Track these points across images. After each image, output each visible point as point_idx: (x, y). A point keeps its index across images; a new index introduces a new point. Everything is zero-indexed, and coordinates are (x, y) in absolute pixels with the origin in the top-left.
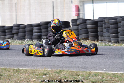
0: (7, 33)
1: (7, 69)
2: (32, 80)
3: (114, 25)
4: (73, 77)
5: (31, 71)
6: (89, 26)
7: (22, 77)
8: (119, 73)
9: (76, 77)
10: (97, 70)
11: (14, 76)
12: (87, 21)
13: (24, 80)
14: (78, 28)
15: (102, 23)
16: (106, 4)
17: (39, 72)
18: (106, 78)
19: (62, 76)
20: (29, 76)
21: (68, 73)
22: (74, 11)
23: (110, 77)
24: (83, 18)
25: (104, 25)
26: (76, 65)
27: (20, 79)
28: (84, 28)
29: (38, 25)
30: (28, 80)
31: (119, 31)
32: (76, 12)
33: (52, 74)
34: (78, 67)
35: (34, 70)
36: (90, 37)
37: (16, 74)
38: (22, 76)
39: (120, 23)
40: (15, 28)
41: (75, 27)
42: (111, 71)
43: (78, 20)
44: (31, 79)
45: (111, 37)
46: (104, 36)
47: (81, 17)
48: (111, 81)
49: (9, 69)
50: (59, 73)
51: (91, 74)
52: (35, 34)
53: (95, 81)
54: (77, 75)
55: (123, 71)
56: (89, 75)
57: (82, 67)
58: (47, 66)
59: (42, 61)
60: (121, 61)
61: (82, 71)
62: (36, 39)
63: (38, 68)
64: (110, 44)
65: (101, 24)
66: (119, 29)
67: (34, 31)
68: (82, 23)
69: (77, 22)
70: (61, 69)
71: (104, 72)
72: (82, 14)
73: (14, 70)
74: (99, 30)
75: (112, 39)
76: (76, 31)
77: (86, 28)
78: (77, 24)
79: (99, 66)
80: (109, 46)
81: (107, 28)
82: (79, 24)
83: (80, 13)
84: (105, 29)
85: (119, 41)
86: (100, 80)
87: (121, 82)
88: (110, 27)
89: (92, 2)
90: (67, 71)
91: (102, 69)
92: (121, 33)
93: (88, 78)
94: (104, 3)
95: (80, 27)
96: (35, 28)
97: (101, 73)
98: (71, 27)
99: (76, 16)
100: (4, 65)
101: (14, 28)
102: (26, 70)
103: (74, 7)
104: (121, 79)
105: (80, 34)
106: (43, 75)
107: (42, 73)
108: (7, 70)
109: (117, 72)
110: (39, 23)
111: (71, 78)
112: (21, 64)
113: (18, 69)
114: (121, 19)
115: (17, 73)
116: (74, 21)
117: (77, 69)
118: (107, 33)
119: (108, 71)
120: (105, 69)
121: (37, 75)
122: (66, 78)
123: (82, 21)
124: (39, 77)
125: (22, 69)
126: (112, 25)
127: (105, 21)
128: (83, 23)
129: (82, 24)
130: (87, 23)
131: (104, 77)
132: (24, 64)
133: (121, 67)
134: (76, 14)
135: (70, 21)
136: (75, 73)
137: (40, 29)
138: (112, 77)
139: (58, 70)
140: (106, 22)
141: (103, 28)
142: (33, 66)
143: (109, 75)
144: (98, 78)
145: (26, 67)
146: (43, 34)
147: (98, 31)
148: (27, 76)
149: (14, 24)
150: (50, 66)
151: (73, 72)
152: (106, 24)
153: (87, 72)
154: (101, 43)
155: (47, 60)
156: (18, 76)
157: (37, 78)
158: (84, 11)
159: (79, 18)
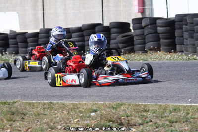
0: (30, 44)
1: (33, 103)
2: (74, 121)
4: (140, 114)
5: (71, 106)
6: (160, 29)
7: (58, 117)
9: (144, 114)
10: (176, 101)
11: (45, 115)
12: (158, 21)
13: (61, 121)
14: (143, 32)
15: (181, 23)
17: (84, 107)
18: (192, 115)
20: (68, 113)
21: (130, 107)
22: (135, 5)
24: (151, 16)
25: (184, 26)
26: (143, 94)
27: (55, 120)
28: (153, 32)
29: (79, 30)
30: (68, 122)
32: (139, 7)
33: (106, 111)
34: (147, 97)
35: (76, 105)
36: (162, 46)
37: (47, 112)
38: (57, 115)
40: (42, 34)
41: (138, 32)
43: (143, 20)
44: (72, 119)
45: (196, 46)
46: (185, 43)
47: (147, 14)
49: (36, 103)
50: (116, 109)
51: (168, 108)
53: (175, 120)
54: (145, 110)
56: (165, 110)
57: (152, 98)
58: (96, 96)
61: (153, 104)
63: (82, 101)
64: (195, 56)
65: (179, 25)
68: (149, 24)
69: (141, 23)
70: (119, 102)
72: (149, 8)
73: (44, 104)
74: (176, 35)
75: (197, 48)
76: (140, 38)
77: (156, 32)
78: (141, 25)
79: (179, 95)
80: (193, 61)
81: (189, 31)
82: (145, 26)
83: (146, 7)
84: (187, 33)
86: (183, 119)
88: (195, 30)
91: (185, 99)
93: (163, 116)
95: (146, 31)
96: (74, 35)
97: (184, 107)
98: (132, 31)
99: (139, 12)
100: (28, 97)
101: (40, 35)
102: (63, 104)
105: (146, 42)
106: (91, 112)
107: (89, 109)
108: (33, 105)
110: (80, 25)
111: (135, 117)
112: (54, 94)
113: (51, 103)
115: (49, 110)
116: (137, 21)
117: (145, 101)
118: (189, 39)
119: (195, 103)
120: (190, 100)
121: (81, 112)
122: (127, 116)
123: (149, 21)
124: (85, 115)
125: (58, 103)
127: (186, 20)
128: (151, 25)
129: (149, 26)
130: (157, 24)
131: (188, 114)
132: (60, 94)
134: (139, 9)
135: (130, 22)
136: (143, 107)
137: (83, 36)
139: (114, 104)
140: (188, 21)
141: (183, 32)
142: (73, 98)
143: (197, 109)
144: (179, 114)
145: (63, 100)
146: (87, 43)
147: (175, 37)
148: (65, 115)
149: (40, 30)
150: (101, 96)
151: (138, 106)
152: (188, 24)
153: (161, 105)
154: (180, 56)
156: (51, 115)
157: (81, 117)
158: (152, 4)
159: (144, 17)
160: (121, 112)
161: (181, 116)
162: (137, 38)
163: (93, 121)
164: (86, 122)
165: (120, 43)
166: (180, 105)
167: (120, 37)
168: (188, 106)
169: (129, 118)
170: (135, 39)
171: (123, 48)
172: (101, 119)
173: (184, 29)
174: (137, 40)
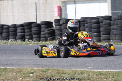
3: (96, 25)
4: (60, 75)
5: (18, 70)
7: (10, 76)
8: (104, 71)
9: (63, 75)
10: (82, 68)
11: (2, 75)
13: (12, 79)
14: (61, 27)
15: (84, 23)
16: (87, 4)
17: (26, 71)
18: (92, 76)
19: (48, 75)
20: (16, 74)
21: (54, 71)
22: (56, 12)
23: (96, 75)
24: (65, 18)
25: (86, 25)
26: (62, 63)
27: (8, 78)
29: (22, 25)
30: (16, 79)
31: (101, 30)
32: (58, 12)
33: (39, 73)
34: (64, 66)
35: (21, 69)
37: (3, 73)
38: (9, 75)
39: (102, 22)
41: (58, 27)
42: (96, 69)
43: (61, 20)
44: (19, 78)
45: (93, 37)
47: (63, 17)
48: (97, 78)
50: (45, 72)
51: (77, 72)
52: (18, 34)
54: (63, 73)
55: (108, 69)
56: (75, 73)
57: (67, 66)
58: (33, 65)
59: (28, 60)
60: (105, 59)
61: (68, 69)
62: (20, 39)
63: (25, 67)
66: (101, 28)
67: (18, 31)
68: (65, 22)
69: (60, 22)
70: (47, 68)
71: (89, 70)
72: (64, 14)
73: (1, 69)
75: (94, 38)
76: (59, 31)
78: (60, 24)
79: (84, 64)
81: (89, 28)
82: (62, 24)
83: (62, 13)
85: (102, 40)
86: (86, 78)
87: (107, 79)
88: (93, 27)
89: (74, 3)
90: (54, 70)
91: (87, 67)
92: (103, 32)
93: (74, 76)
94: (85, 3)
95: (63, 27)
96: (18, 28)
97: (87, 71)
98: (54, 27)
99: (58, 16)
102: (13, 69)
103: (57, 8)
104: (106, 76)
105: (63, 33)
106: (30, 74)
107: (29, 72)
109: (102, 70)
110: (23, 23)
111: (57, 77)
112: (7, 63)
113: (5, 68)
114: (103, 18)
115: (4, 72)
116: (57, 21)
117: (63, 68)
119: (94, 69)
120: (90, 67)
121: (24, 74)
122: (53, 76)
123: (64, 21)
124: (26, 75)
125: (9, 68)
126: (94, 25)
127: (87, 21)
129: (65, 24)
131: (89, 75)
132: (10, 63)
133: (106, 65)
134: (58, 14)
135: (53, 21)
136: (62, 71)
137: (24, 29)
138: (97, 75)
139: (44, 69)
141: (85, 28)
142: (19, 65)
143: (95, 73)
144: (84, 76)
145: (12, 67)
146: (26, 34)
148: (14, 75)
150: (35, 65)
151: (59, 70)
152: (89, 24)
153: (73, 70)
155: (32, 59)
156: (6, 75)
157: (24, 76)
158: (66, 11)
159: (61, 18)
160: (49, 74)
161: (85, 76)
162: (57, 31)
163: (31, 79)
164: (27, 79)
165: (47, 34)
166: (84, 71)
167: (46, 31)
168: (89, 71)
169: (54, 77)
170: (56, 32)
171: (49, 37)
172: (37, 78)
173: (86, 26)
174: (57, 33)
